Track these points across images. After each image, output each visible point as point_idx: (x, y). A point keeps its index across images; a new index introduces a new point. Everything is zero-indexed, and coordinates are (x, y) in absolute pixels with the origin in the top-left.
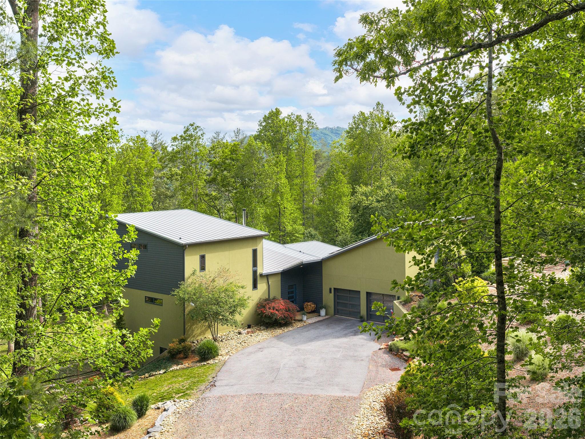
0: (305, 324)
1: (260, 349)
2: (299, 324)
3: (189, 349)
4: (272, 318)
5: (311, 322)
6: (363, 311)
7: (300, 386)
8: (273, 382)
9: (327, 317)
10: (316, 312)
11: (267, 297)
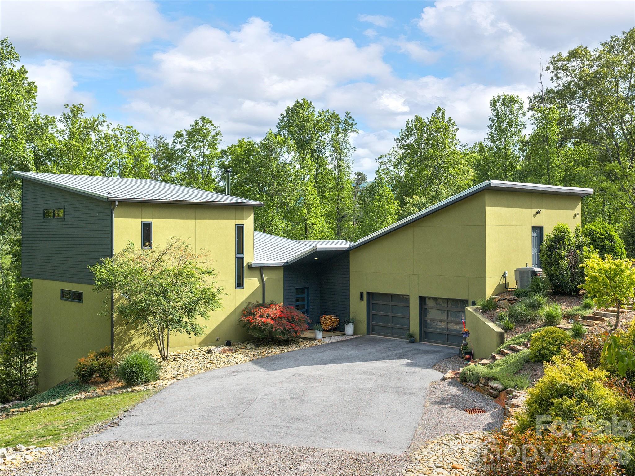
0: (319, 343)
1: (235, 372)
2: (309, 344)
3: (110, 368)
4: (264, 330)
5: (330, 342)
6: (414, 326)
7: (283, 430)
8: (232, 421)
9: (355, 337)
10: (339, 329)
11: (261, 302)
